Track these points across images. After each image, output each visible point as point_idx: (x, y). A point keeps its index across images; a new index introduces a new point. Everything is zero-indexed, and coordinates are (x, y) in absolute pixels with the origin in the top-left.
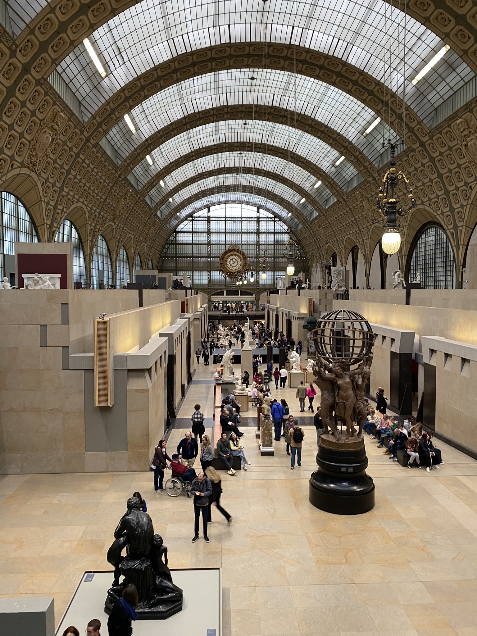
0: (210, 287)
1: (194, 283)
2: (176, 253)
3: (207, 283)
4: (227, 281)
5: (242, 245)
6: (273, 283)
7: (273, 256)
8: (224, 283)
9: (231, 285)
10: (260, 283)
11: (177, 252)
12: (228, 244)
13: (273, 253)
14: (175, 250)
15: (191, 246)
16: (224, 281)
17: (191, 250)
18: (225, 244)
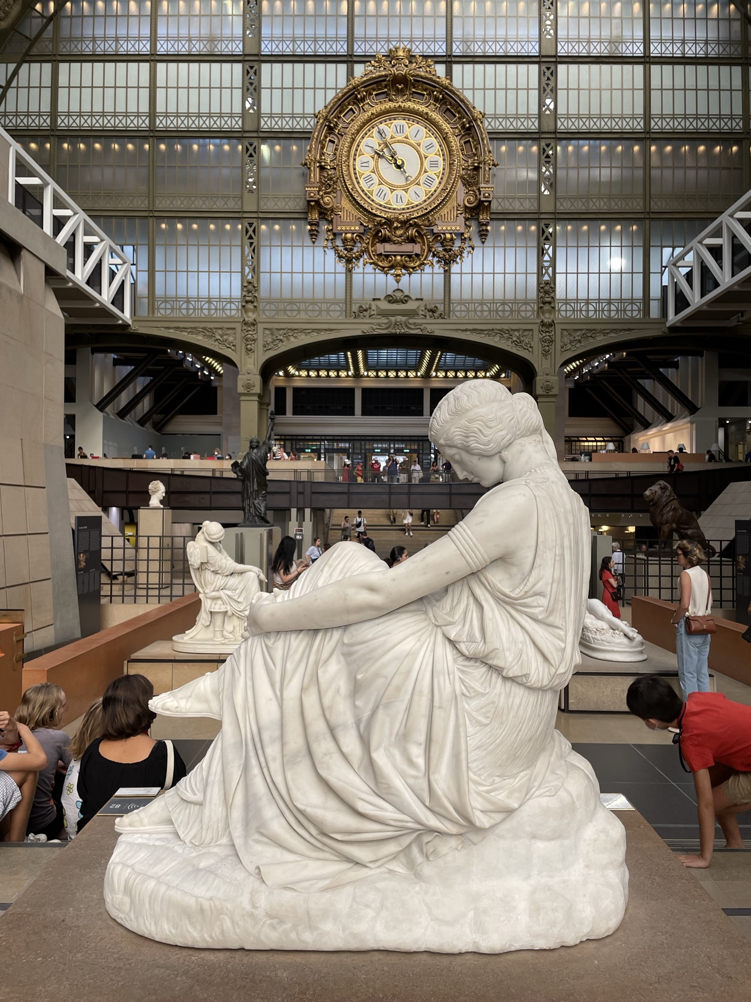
0: (251, 317)
1: (159, 291)
2: (54, 113)
3: (237, 292)
4: (357, 278)
5: (449, 60)
6: (639, 293)
7: (639, 125)
8: (341, 294)
9: (385, 305)
10: (560, 293)
11: (62, 107)
12: (364, 59)
13: (639, 110)
14: (47, 94)
15: (145, 67)
16: (341, 278)
17: (145, 94)
18: (350, 60)
